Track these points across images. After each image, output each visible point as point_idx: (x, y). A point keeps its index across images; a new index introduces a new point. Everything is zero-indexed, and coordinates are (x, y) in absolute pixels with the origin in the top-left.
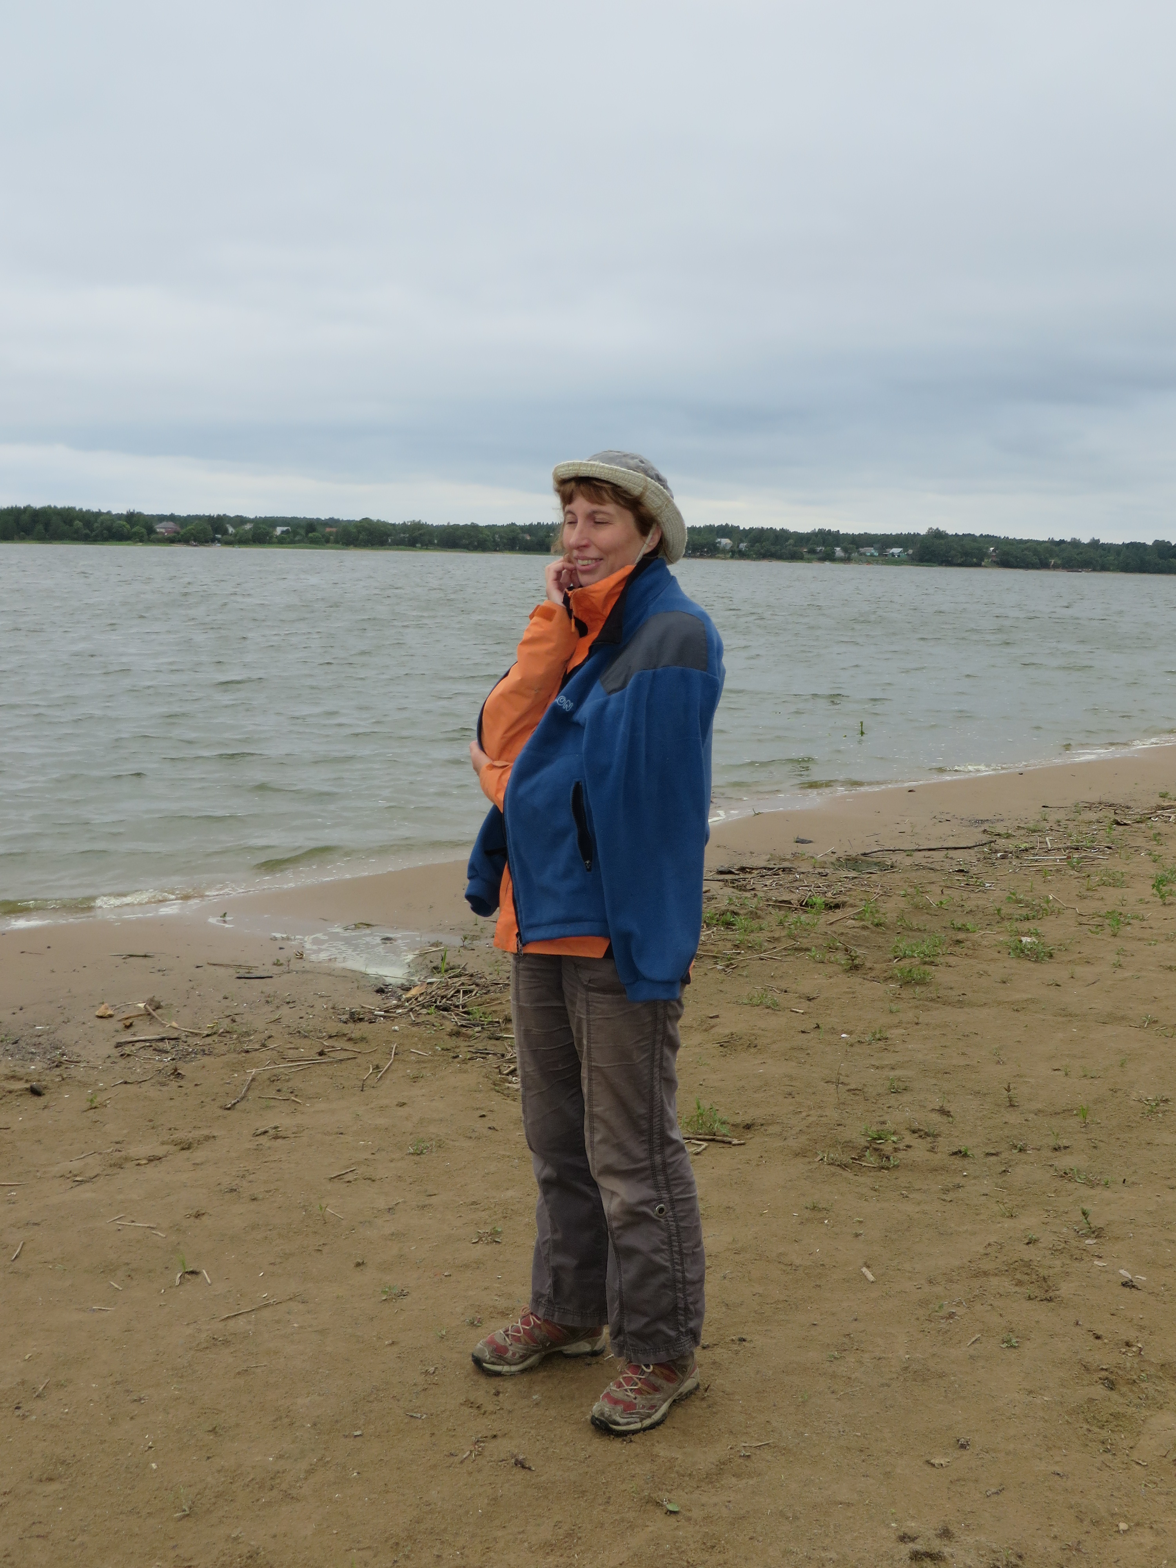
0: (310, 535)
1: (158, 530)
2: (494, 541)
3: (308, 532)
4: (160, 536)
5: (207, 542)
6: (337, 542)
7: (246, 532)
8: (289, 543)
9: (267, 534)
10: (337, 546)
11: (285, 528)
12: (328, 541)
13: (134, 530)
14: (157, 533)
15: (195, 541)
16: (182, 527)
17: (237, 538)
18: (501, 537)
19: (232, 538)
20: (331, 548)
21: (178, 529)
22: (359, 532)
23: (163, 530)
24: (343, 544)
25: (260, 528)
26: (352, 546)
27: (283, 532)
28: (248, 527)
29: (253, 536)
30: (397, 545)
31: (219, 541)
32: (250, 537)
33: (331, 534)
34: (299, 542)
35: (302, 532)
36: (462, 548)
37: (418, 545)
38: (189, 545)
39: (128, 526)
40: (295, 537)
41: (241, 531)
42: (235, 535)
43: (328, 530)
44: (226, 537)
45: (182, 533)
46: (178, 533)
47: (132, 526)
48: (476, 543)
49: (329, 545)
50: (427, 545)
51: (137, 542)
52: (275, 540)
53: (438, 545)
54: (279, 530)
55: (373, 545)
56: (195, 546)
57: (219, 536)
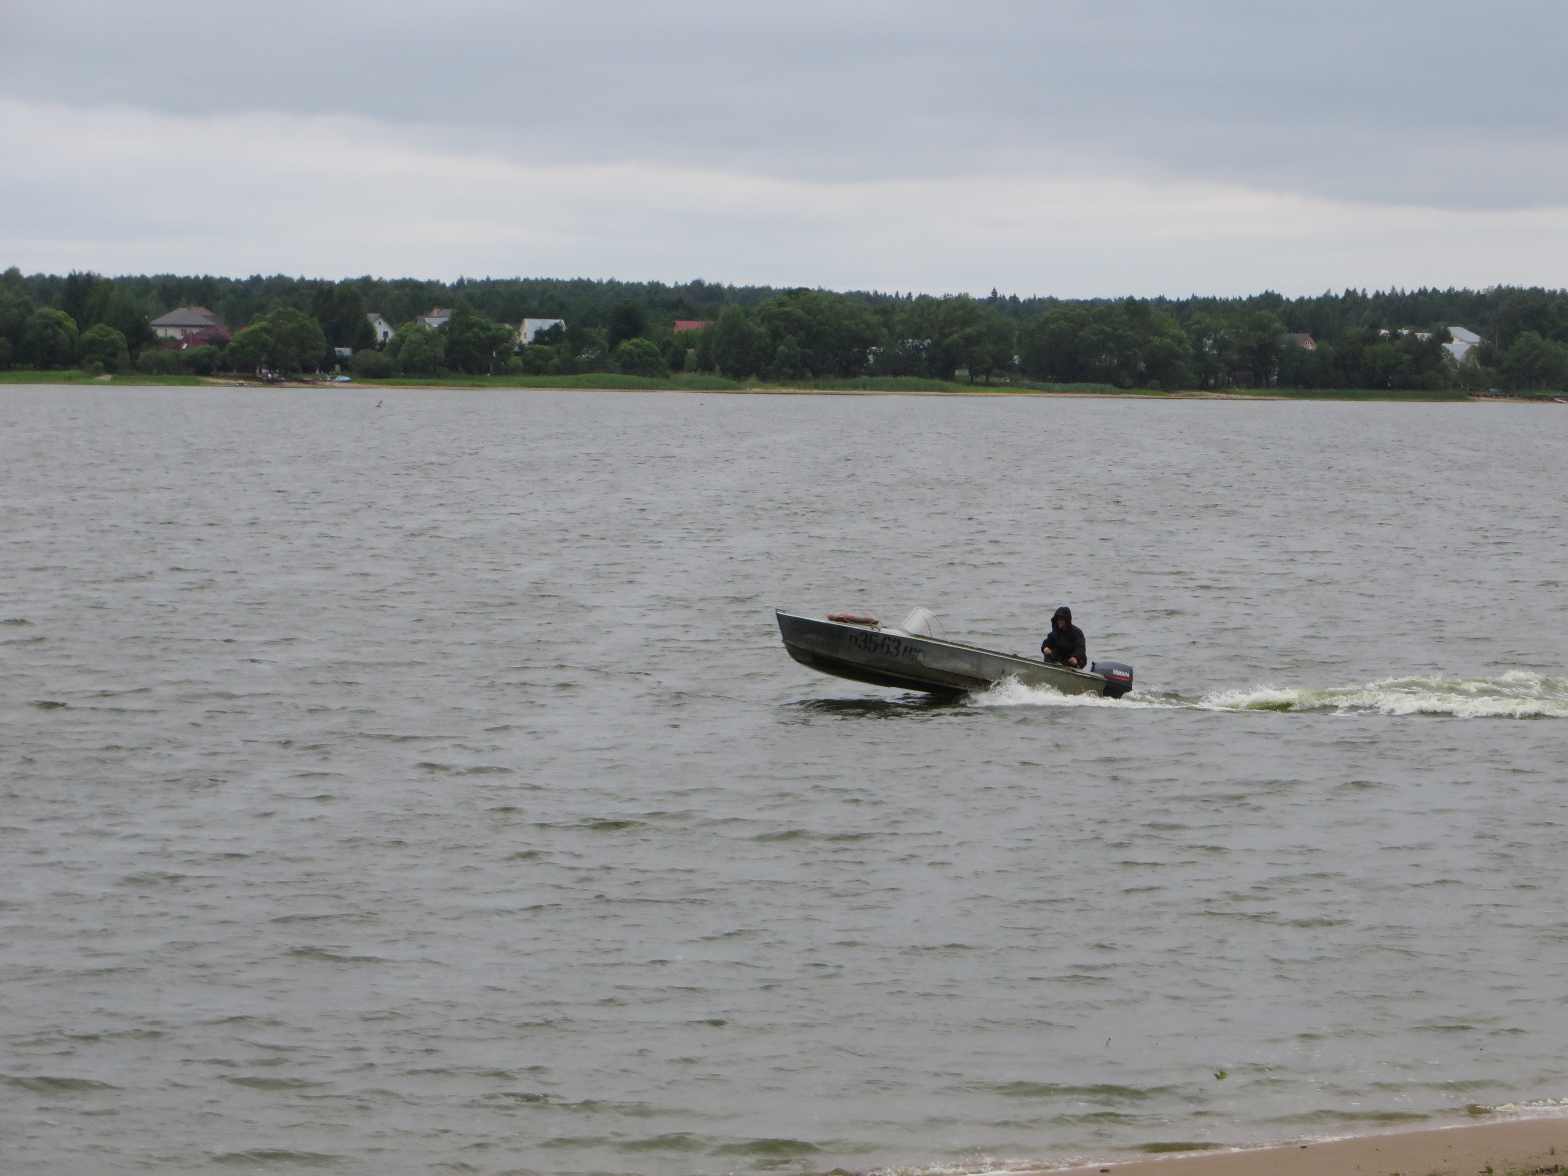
0: (625, 345)
1: (161, 333)
2: (1200, 356)
3: (617, 336)
4: (165, 353)
5: (308, 369)
6: (704, 365)
7: (430, 338)
8: (559, 371)
9: (495, 341)
10: (707, 377)
11: (547, 324)
12: (678, 365)
13: (88, 334)
14: (159, 343)
15: (272, 368)
16: (234, 323)
17: (401, 355)
18: (1222, 345)
19: (384, 358)
20: (690, 386)
21: (223, 330)
22: (776, 335)
23: (177, 334)
24: (724, 372)
25: (470, 326)
26: (753, 380)
27: (539, 334)
28: (434, 321)
29: (449, 351)
30: (895, 373)
31: (346, 367)
32: (440, 352)
33: (688, 340)
34: (593, 366)
35: (600, 333)
36: (1097, 380)
37: (962, 373)
38: (255, 378)
39: (71, 324)
40: (577, 351)
41: (413, 337)
42: (396, 346)
43: (683, 326)
44: (367, 356)
45: (232, 344)
46: (222, 343)
47: (83, 325)
48: (1142, 365)
49: (685, 376)
50: (988, 372)
51: (97, 372)
52: (516, 361)
53: (1023, 370)
54: (529, 329)
55: (817, 373)
56: (272, 382)
57: (346, 351)
